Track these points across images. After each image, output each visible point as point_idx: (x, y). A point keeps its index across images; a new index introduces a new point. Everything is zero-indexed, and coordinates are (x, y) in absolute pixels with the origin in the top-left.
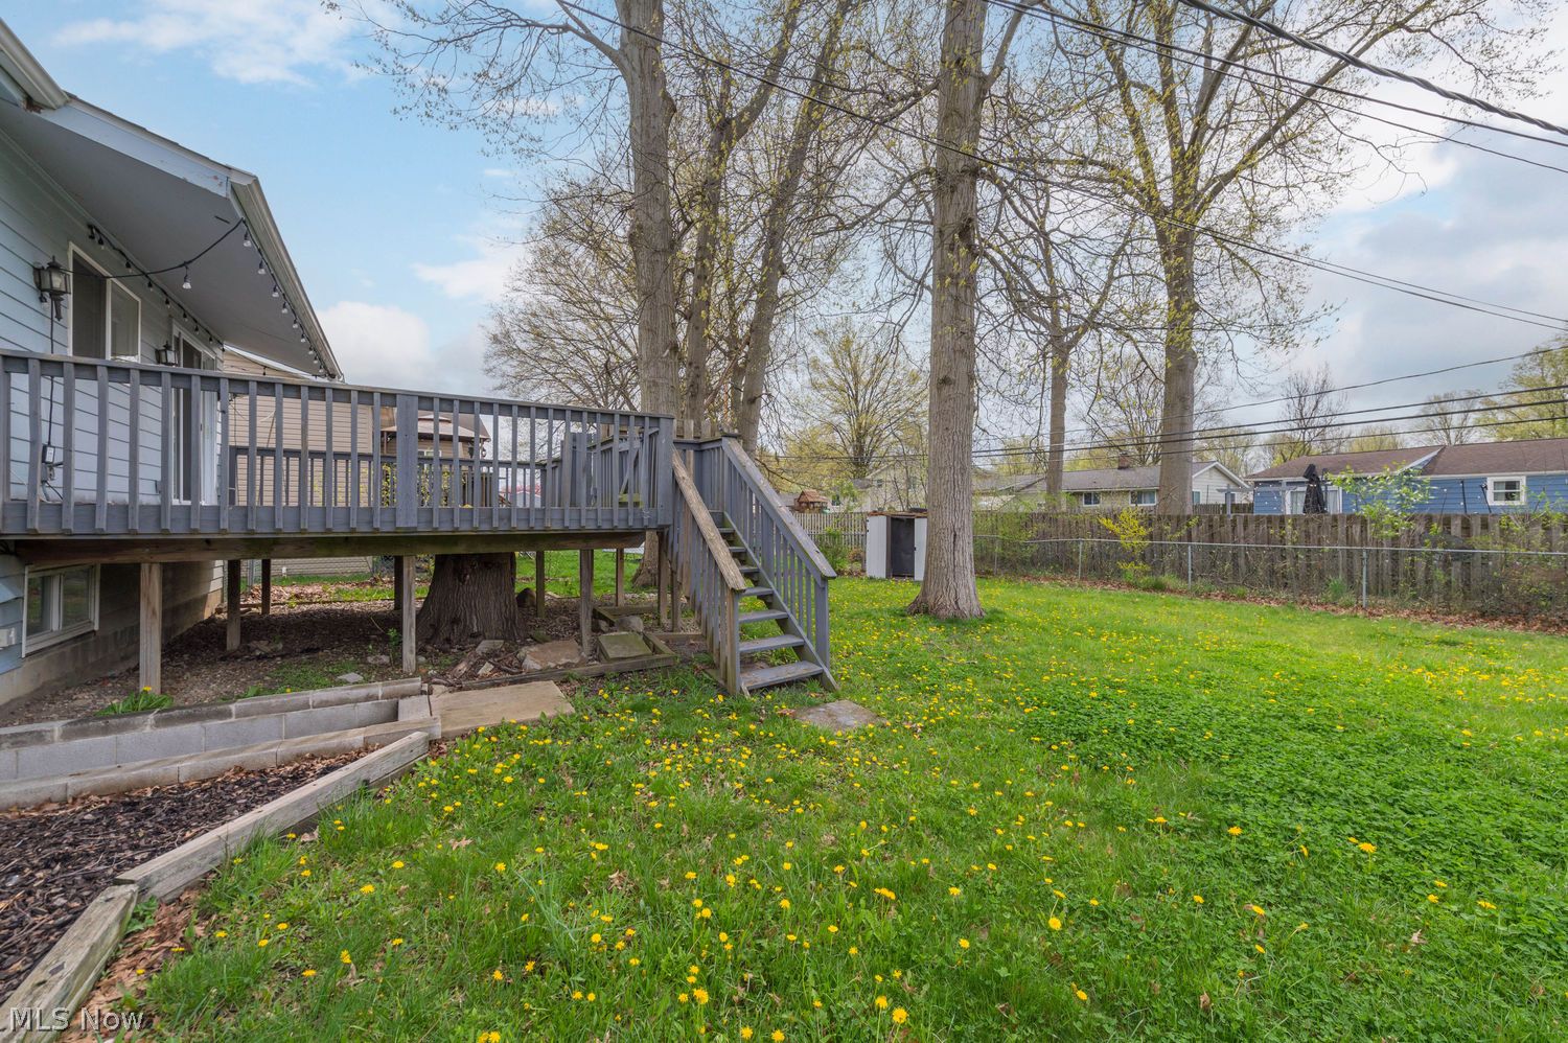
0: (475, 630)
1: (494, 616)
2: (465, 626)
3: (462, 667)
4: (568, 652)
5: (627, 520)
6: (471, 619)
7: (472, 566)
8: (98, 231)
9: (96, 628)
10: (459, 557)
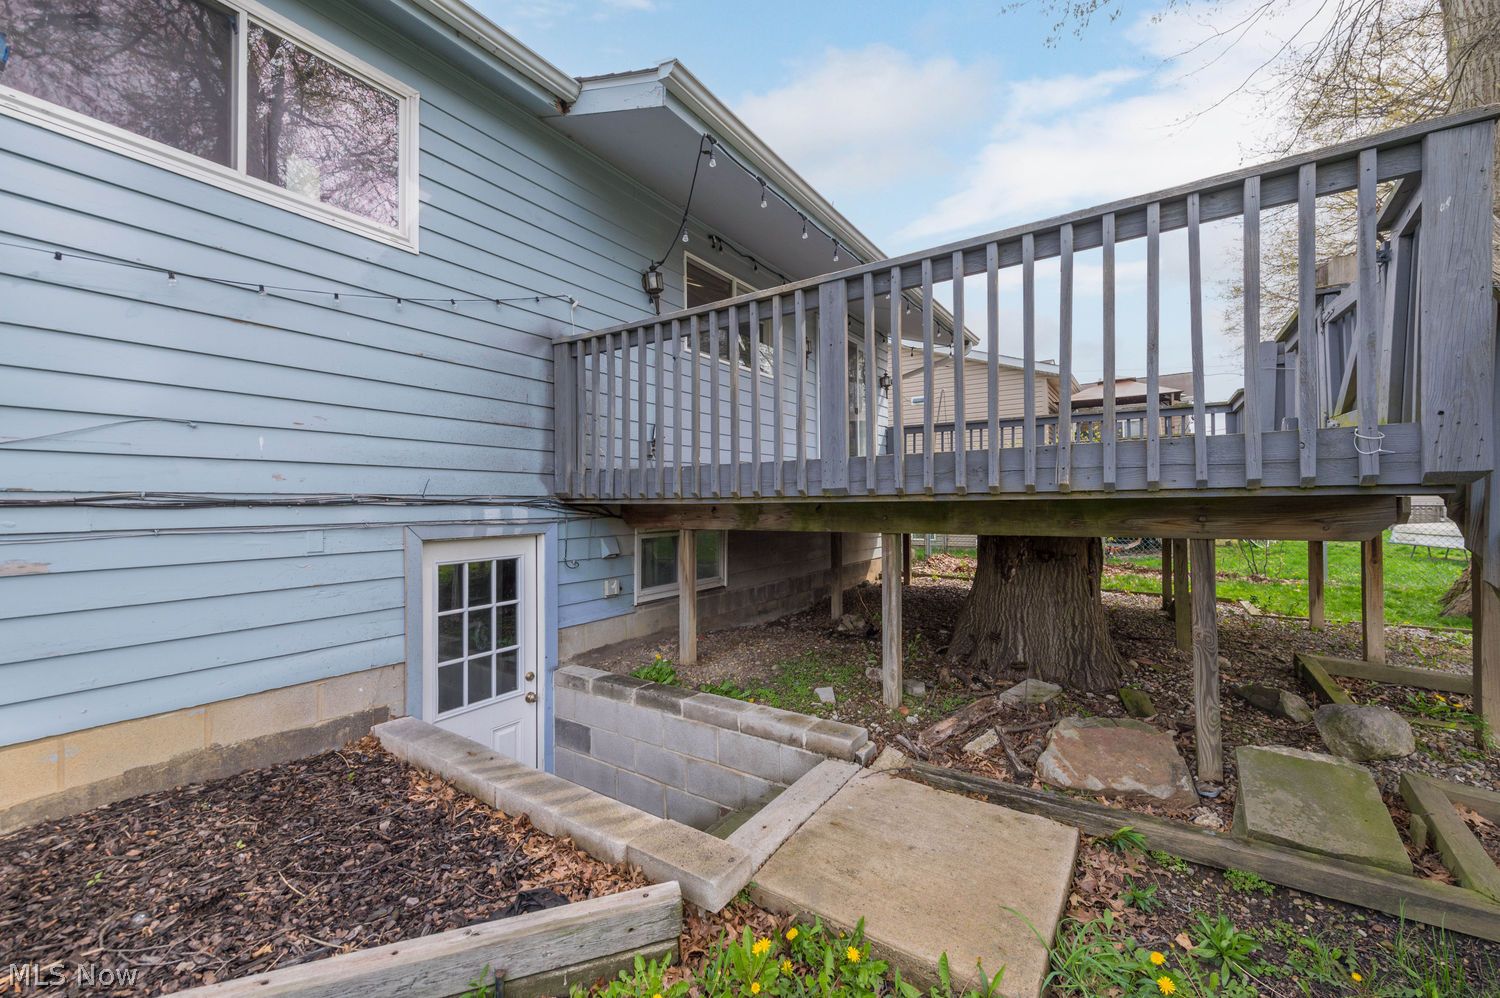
0: (1020, 657)
1: (1054, 642)
2: (1006, 648)
3: (946, 727)
4: (1145, 765)
5: (1296, 463)
6: (1015, 638)
7: (1020, 555)
8: (719, 240)
9: (725, 584)
10: (1002, 538)
